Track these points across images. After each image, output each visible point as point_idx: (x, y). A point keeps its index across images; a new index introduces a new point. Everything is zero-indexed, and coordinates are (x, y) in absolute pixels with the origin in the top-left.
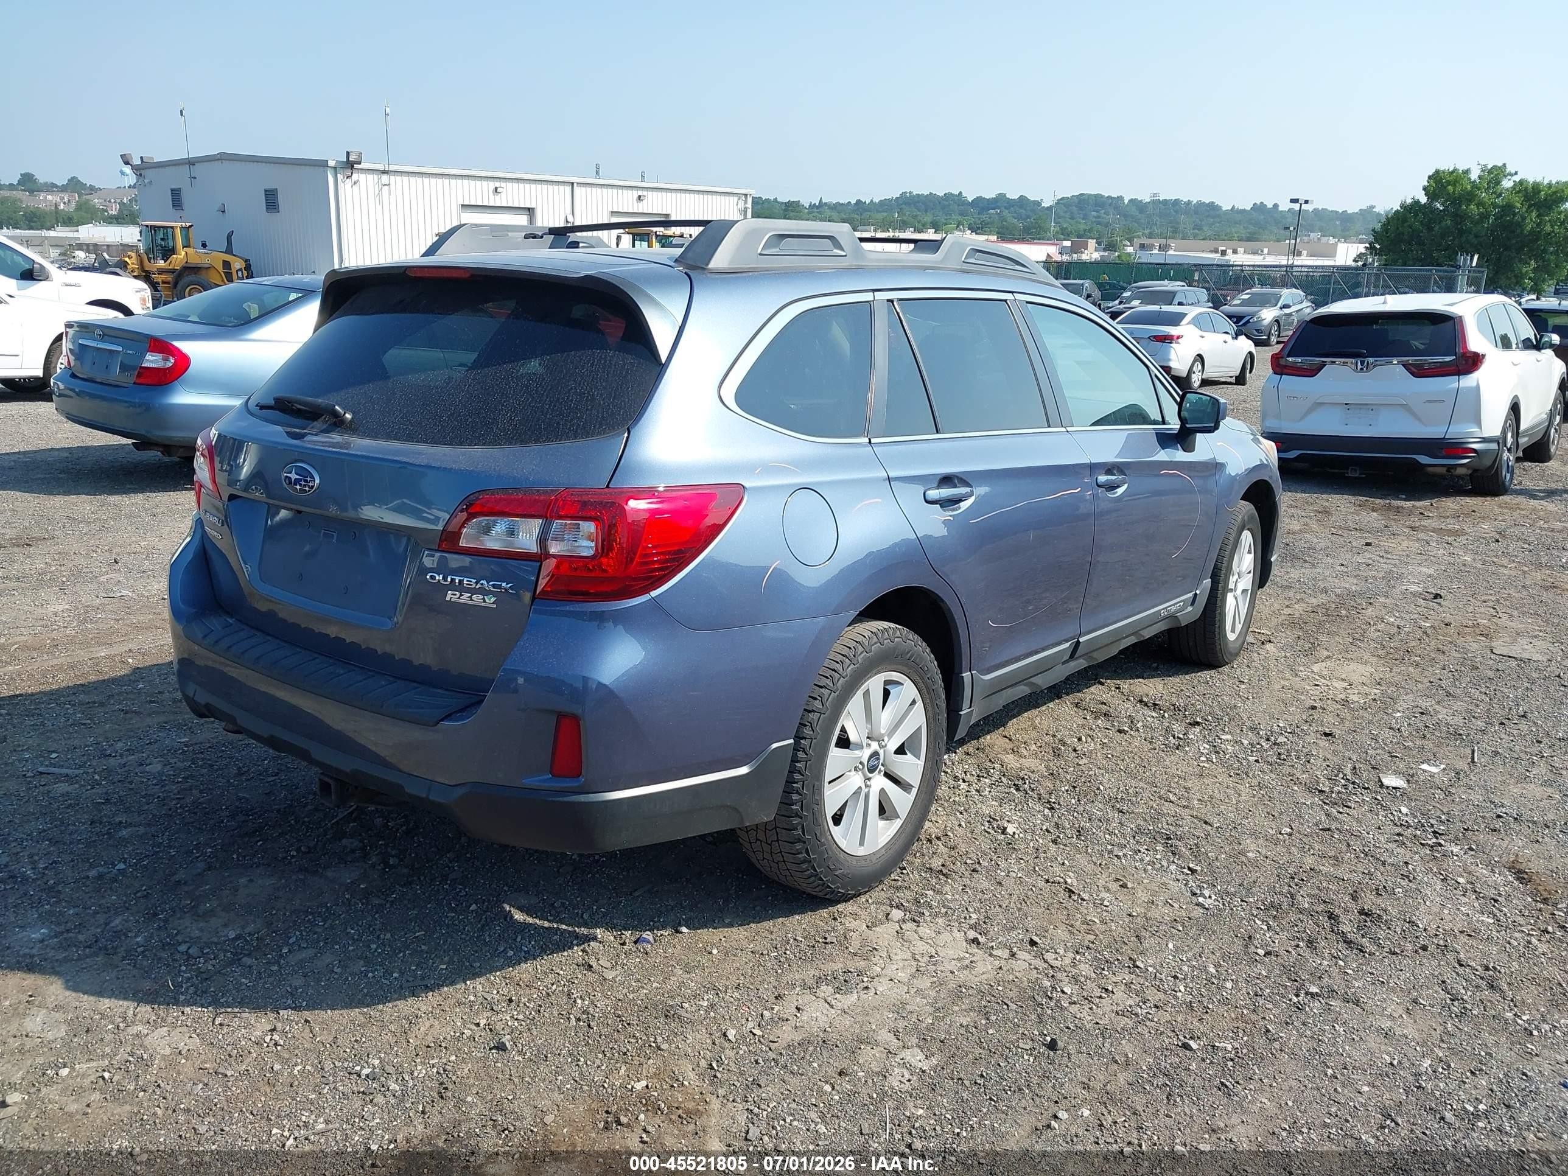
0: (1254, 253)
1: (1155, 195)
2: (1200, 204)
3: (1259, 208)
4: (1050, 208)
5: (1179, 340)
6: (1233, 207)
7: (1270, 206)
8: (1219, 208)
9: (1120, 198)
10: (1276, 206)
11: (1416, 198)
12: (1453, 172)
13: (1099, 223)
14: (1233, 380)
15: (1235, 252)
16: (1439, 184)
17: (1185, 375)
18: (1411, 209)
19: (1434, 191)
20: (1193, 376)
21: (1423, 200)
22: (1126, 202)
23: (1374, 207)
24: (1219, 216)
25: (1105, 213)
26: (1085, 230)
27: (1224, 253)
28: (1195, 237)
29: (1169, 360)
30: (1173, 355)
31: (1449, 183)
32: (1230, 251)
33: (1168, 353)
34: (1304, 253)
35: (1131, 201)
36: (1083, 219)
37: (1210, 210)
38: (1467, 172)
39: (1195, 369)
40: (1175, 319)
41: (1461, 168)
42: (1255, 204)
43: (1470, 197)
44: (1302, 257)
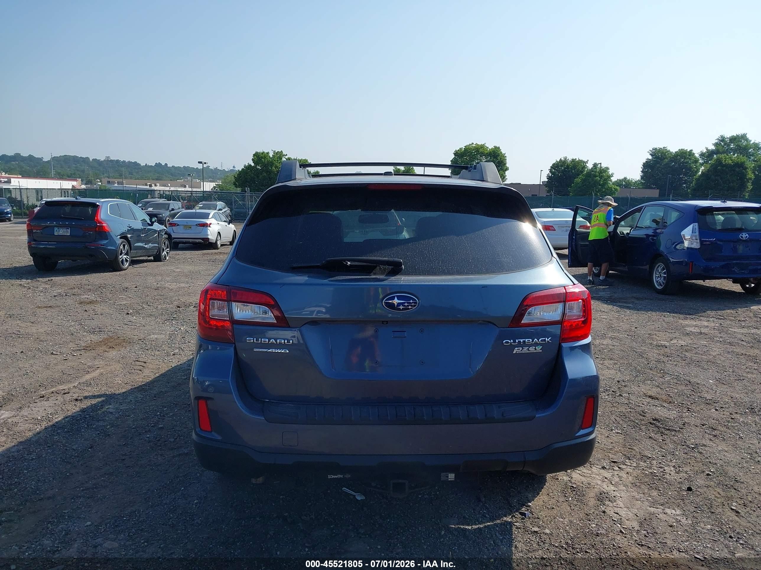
0: (165, 186)
1: (108, 157)
2: (130, 162)
3: (158, 165)
4: (48, 162)
5: (211, 226)
6: (146, 164)
7: (163, 164)
8: (140, 165)
9: (88, 158)
10: (166, 164)
11: (250, 163)
12: (263, 153)
13: (78, 170)
14: (229, 243)
15: (156, 185)
16: (259, 158)
17: (215, 242)
18: (248, 168)
19: (257, 161)
20: (218, 242)
21: (253, 164)
22: (91, 160)
23: (210, 166)
24: (140, 168)
25: (80, 165)
26: (71, 174)
27: (150, 186)
28: (131, 178)
29: (208, 235)
30: (209, 233)
31: (262, 157)
32: (153, 185)
33: (207, 232)
34: (187, 186)
35: (93, 160)
36: (68, 168)
37: (135, 165)
38: (268, 153)
39: (218, 239)
40: (206, 216)
41: (266, 151)
42: (156, 163)
43: (271, 163)
44: (186, 188)
